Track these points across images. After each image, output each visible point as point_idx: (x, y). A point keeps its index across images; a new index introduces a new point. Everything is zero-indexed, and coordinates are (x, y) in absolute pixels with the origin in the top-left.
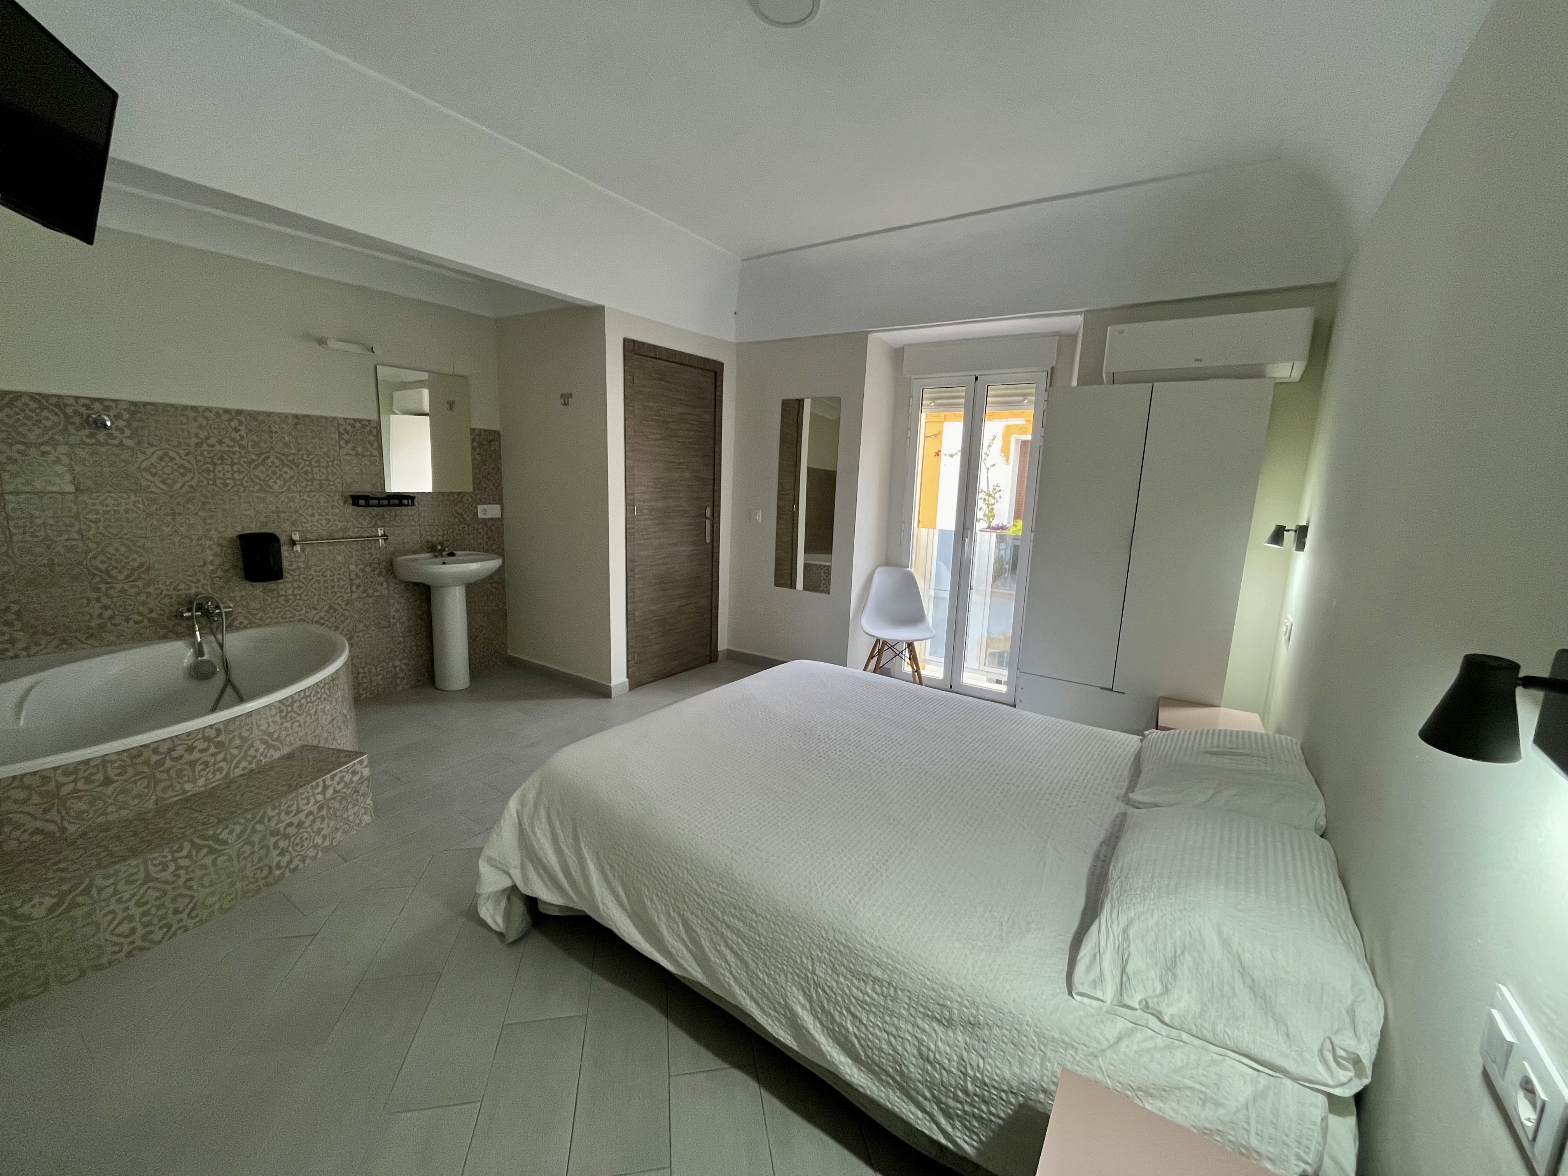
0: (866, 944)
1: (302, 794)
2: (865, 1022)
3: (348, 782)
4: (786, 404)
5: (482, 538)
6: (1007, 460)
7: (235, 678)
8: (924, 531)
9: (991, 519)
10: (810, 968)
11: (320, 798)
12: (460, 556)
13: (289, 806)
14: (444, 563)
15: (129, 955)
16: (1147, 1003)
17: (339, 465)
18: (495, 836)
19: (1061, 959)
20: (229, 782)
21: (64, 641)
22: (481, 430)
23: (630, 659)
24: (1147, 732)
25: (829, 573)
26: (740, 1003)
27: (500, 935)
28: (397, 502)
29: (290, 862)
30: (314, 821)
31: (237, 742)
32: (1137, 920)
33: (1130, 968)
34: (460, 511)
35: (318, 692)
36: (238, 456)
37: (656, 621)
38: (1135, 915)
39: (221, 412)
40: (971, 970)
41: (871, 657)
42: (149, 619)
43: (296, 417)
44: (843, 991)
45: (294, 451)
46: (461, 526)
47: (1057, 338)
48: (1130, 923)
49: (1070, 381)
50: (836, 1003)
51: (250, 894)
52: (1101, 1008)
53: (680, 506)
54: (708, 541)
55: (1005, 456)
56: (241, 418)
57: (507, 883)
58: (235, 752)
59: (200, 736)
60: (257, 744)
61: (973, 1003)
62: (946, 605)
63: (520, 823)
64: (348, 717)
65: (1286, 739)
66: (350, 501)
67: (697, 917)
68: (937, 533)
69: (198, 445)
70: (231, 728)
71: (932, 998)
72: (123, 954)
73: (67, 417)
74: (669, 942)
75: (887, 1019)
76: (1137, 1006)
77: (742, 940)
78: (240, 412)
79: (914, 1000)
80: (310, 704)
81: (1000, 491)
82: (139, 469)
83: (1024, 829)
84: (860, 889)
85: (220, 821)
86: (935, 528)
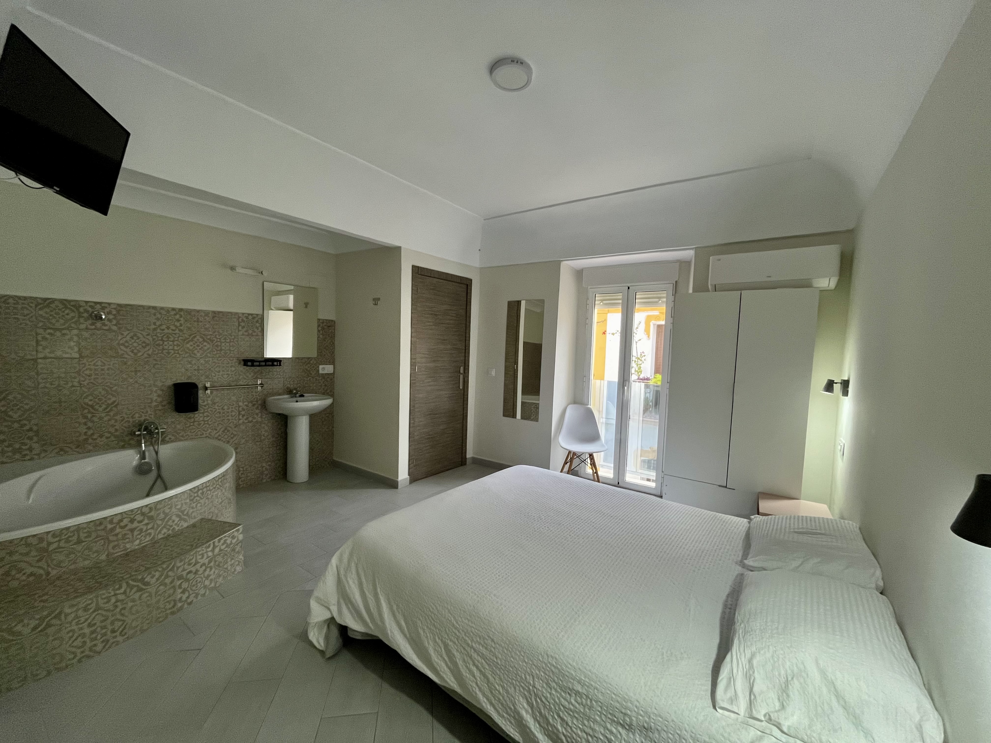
0: (570, 666)
1: (199, 552)
2: (570, 724)
3: (229, 543)
4: (510, 304)
5: (321, 386)
6: (649, 337)
7: (164, 474)
8: (598, 382)
9: (640, 374)
10: (532, 682)
11: (210, 554)
12: (307, 397)
13: (191, 560)
14: (297, 402)
15: (80, 661)
16: (769, 715)
17: (237, 341)
18: (322, 582)
19: (706, 681)
20: (154, 543)
21: (62, 450)
22: (323, 320)
23: (410, 463)
24: (752, 517)
25: (538, 408)
26: (483, 706)
27: (322, 652)
28: (270, 363)
29: (188, 597)
30: (205, 570)
31: (162, 516)
32: (758, 653)
33: (755, 689)
34: (309, 369)
35: (214, 484)
36: (178, 335)
37: (428, 438)
38: (756, 649)
39: (170, 310)
40: (643, 687)
41: (566, 463)
42: (115, 436)
43: (214, 312)
44: (554, 700)
45: (210, 333)
46: (308, 379)
47: (678, 264)
48: (753, 655)
49: (688, 289)
50: (550, 709)
51: (161, 619)
52: (737, 719)
53: (445, 366)
54: (461, 388)
55: (647, 334)
56: (182, 313)
57: (328, 616)
58: (159, 522)
59: (139, 512)
60: (174, 518)
61: (646, 713)
62: (613, 429)
63: (338, 574)
64: (232, 500)
65: (849, 523)
66: (243, 363)
67: (455, 643)
68: (606, 383)
69: (155, 329)
70: (158, 507)
71: (617, 708)
72: (75, 660)
73: (79, 313)
74: (434, 660)
75: (586, 722)
76: (763, 718)
77: (485, 661)
78: (181, 310)
79: (604, 709)
80: (209, 492)
81: (645, 356)
82: (119, 344)
83: (674, 584)
84: (565, 626)
85: (147, 569)
86: (603, 379)
